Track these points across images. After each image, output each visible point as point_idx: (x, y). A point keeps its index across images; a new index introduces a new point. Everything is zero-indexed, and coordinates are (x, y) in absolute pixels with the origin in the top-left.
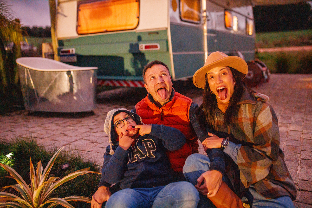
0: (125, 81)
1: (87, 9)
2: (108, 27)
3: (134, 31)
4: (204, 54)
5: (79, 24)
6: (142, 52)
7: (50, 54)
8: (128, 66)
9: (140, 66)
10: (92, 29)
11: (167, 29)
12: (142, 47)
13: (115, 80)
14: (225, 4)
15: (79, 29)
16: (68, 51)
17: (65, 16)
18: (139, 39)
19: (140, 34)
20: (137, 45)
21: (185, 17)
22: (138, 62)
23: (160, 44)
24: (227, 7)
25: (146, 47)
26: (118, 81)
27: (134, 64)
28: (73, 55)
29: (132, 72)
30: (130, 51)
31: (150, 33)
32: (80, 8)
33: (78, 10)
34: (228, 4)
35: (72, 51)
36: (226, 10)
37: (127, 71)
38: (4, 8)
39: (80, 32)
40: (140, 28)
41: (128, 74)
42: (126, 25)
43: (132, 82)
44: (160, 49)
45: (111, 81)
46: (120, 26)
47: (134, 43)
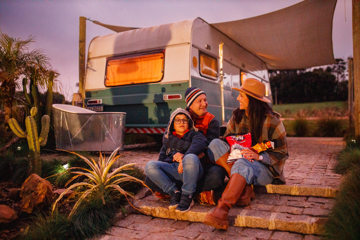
0: (149, 128)
1: (115, 64)
2: (134, 80)
3: (159, 83)
4: (221, 108)
5: (107, 78)
6: (166, 102)
7: (80, 103)
8: (152, 115)
9: (163, 115)
10: (119, 82)
11: (188, 81)
12: (166, 97)
13: (138, 127)
14: (240, 66)
15: (107, 81)
16: (96, 102)
17: (94, 71)
18: (164, 90)
19: (164, 87)
20: (161, 96)
21: (203, 73)
22: (162, 111)
23: (181, 94)
24: (243, 68)
25: (170, 97)
26: (142, 128)
27: (158, 113)
28: (100, 105)
29: (156, 120)
30: (154, 101)
31: (173, 85)
32: (109, 64)
33: (107, 65)
34: (243, 66)
35: (100, 101)
36: (241, 71)
37: (151, 119)
38: (46, 60)
39: (107, 85)
40: (164, 81)
41: (152, 122)
42: (151, 79)
43: (156, 128)
44: (182, 99)
45: (135, 128)
46: (145, 79)
47: (158, 94)
